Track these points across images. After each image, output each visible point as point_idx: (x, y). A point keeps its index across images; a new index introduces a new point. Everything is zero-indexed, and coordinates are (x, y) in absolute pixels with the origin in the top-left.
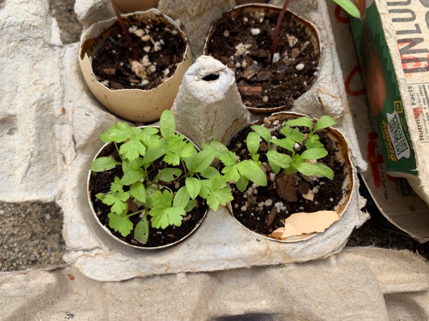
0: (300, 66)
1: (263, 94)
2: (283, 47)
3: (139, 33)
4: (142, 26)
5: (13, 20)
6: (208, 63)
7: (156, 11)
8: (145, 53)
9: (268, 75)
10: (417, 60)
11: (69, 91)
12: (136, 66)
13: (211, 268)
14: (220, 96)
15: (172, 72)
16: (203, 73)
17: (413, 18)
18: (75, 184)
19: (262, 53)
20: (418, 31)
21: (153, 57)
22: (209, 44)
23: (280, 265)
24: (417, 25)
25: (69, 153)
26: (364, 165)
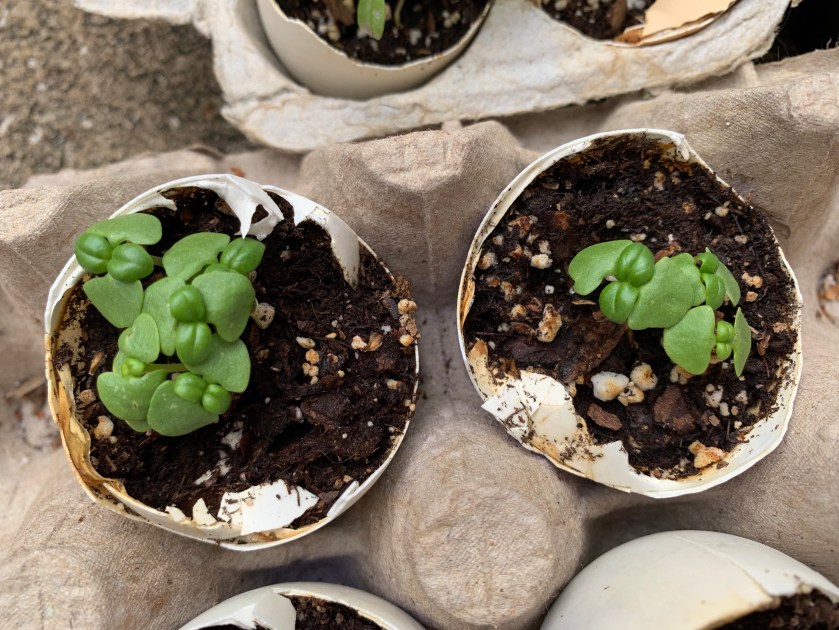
23: (641, 94)
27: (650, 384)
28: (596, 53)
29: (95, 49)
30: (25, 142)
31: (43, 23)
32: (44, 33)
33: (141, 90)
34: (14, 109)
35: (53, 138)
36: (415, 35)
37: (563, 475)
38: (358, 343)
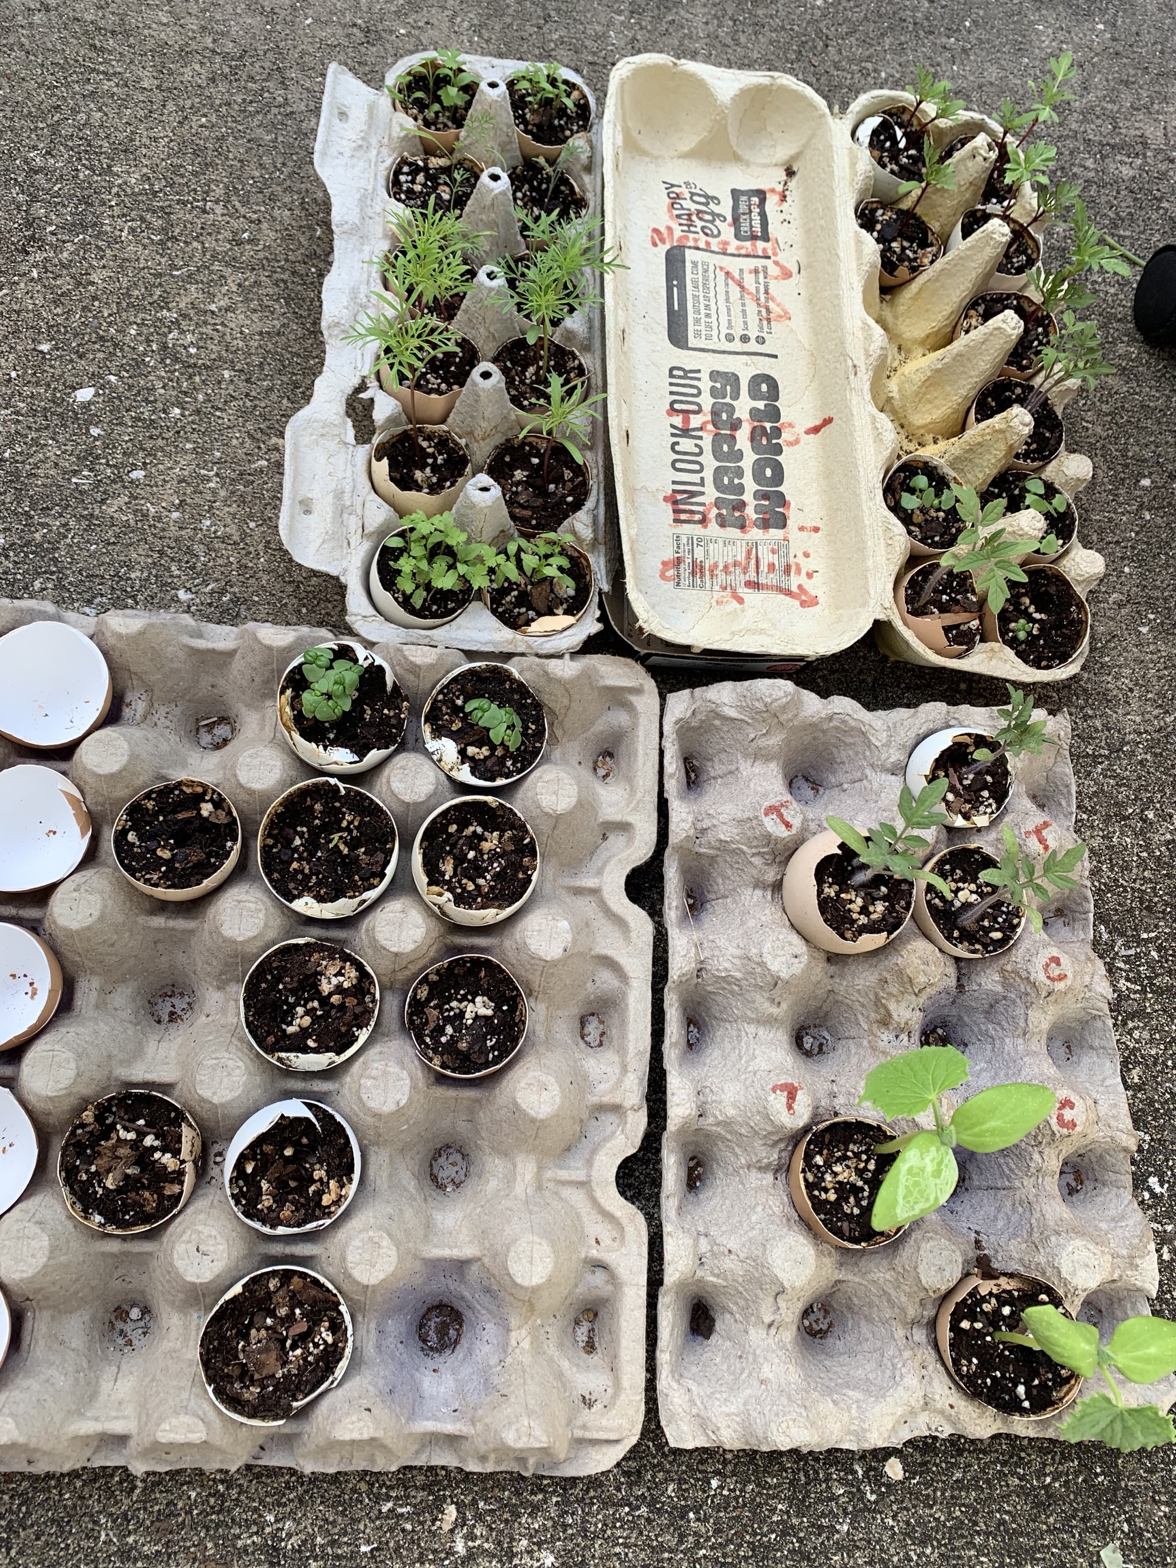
0: (570, 499)
1: (532, 518)
2: (559, 480)
3: (425, 444)
4: (428, 438)
5: (317, 416)
6: (484, 479)
7: (444, 427)
8: (428, 465)
9: (539, 502)
10: (692, 512)
11: (360, 487)
12: (418, 475)
13: (466, 648)
14: (489, 503)
15: (452, 485)
16: (480, 485)
17: (701, 471)
18: (359, 564)
19: (539, 482)
20: (702, 483)
21: (435, 468)
22: (490, 466)
23: (523, 655)
24: (702, 479)
25: (355, 539)
26: (606, 587)
27: (487, 753)
28: (507, 633)
29: (269, 561)
30: (220, 599)
31: (242, 540)
32: (242, 545)
33: (290, 589)
34: (217, 580)
35: (235, 601)
36: (435, 608)
37: (449, 778)
38: (386, 711)
